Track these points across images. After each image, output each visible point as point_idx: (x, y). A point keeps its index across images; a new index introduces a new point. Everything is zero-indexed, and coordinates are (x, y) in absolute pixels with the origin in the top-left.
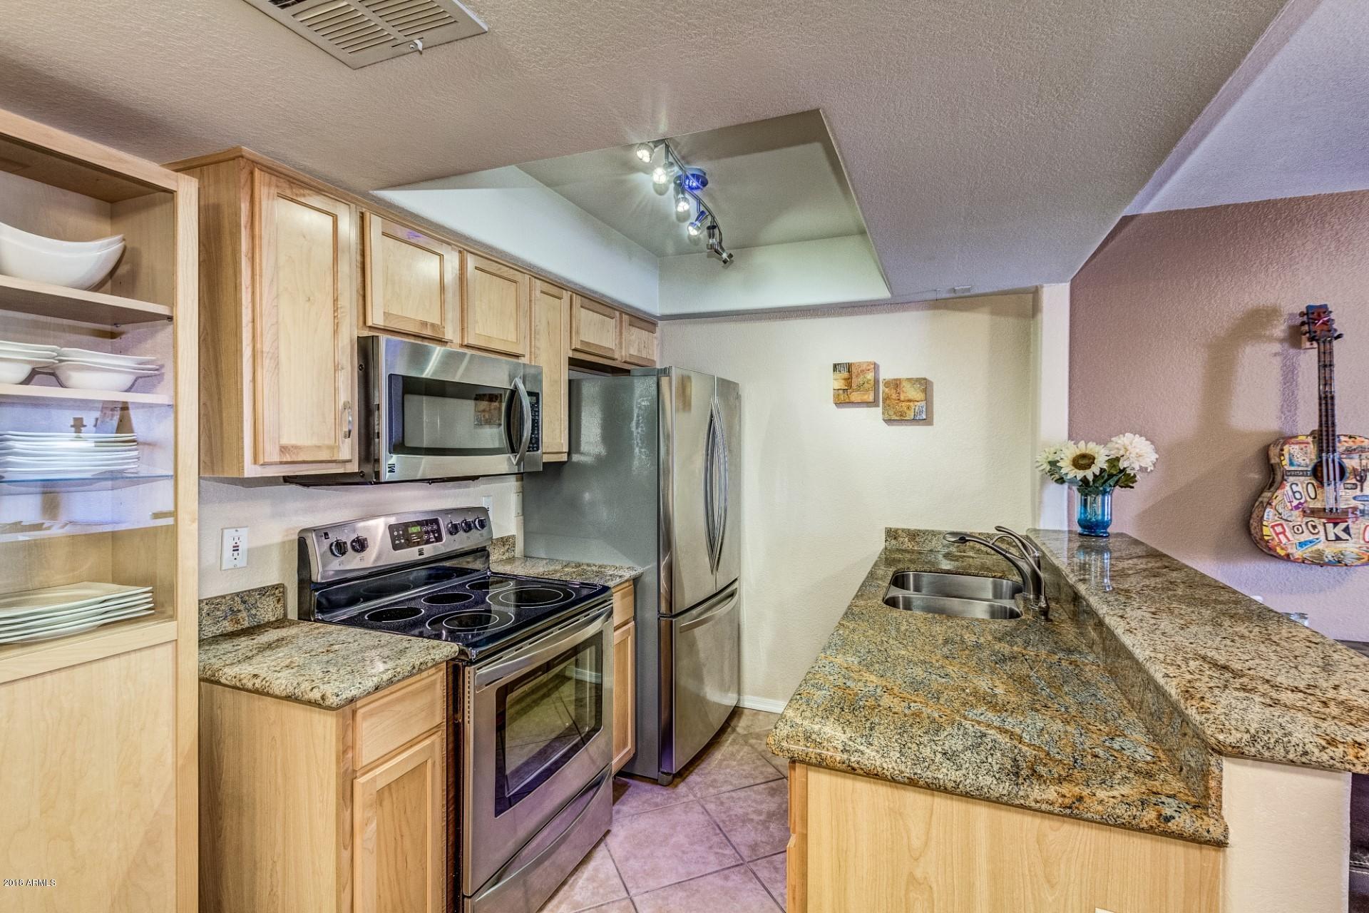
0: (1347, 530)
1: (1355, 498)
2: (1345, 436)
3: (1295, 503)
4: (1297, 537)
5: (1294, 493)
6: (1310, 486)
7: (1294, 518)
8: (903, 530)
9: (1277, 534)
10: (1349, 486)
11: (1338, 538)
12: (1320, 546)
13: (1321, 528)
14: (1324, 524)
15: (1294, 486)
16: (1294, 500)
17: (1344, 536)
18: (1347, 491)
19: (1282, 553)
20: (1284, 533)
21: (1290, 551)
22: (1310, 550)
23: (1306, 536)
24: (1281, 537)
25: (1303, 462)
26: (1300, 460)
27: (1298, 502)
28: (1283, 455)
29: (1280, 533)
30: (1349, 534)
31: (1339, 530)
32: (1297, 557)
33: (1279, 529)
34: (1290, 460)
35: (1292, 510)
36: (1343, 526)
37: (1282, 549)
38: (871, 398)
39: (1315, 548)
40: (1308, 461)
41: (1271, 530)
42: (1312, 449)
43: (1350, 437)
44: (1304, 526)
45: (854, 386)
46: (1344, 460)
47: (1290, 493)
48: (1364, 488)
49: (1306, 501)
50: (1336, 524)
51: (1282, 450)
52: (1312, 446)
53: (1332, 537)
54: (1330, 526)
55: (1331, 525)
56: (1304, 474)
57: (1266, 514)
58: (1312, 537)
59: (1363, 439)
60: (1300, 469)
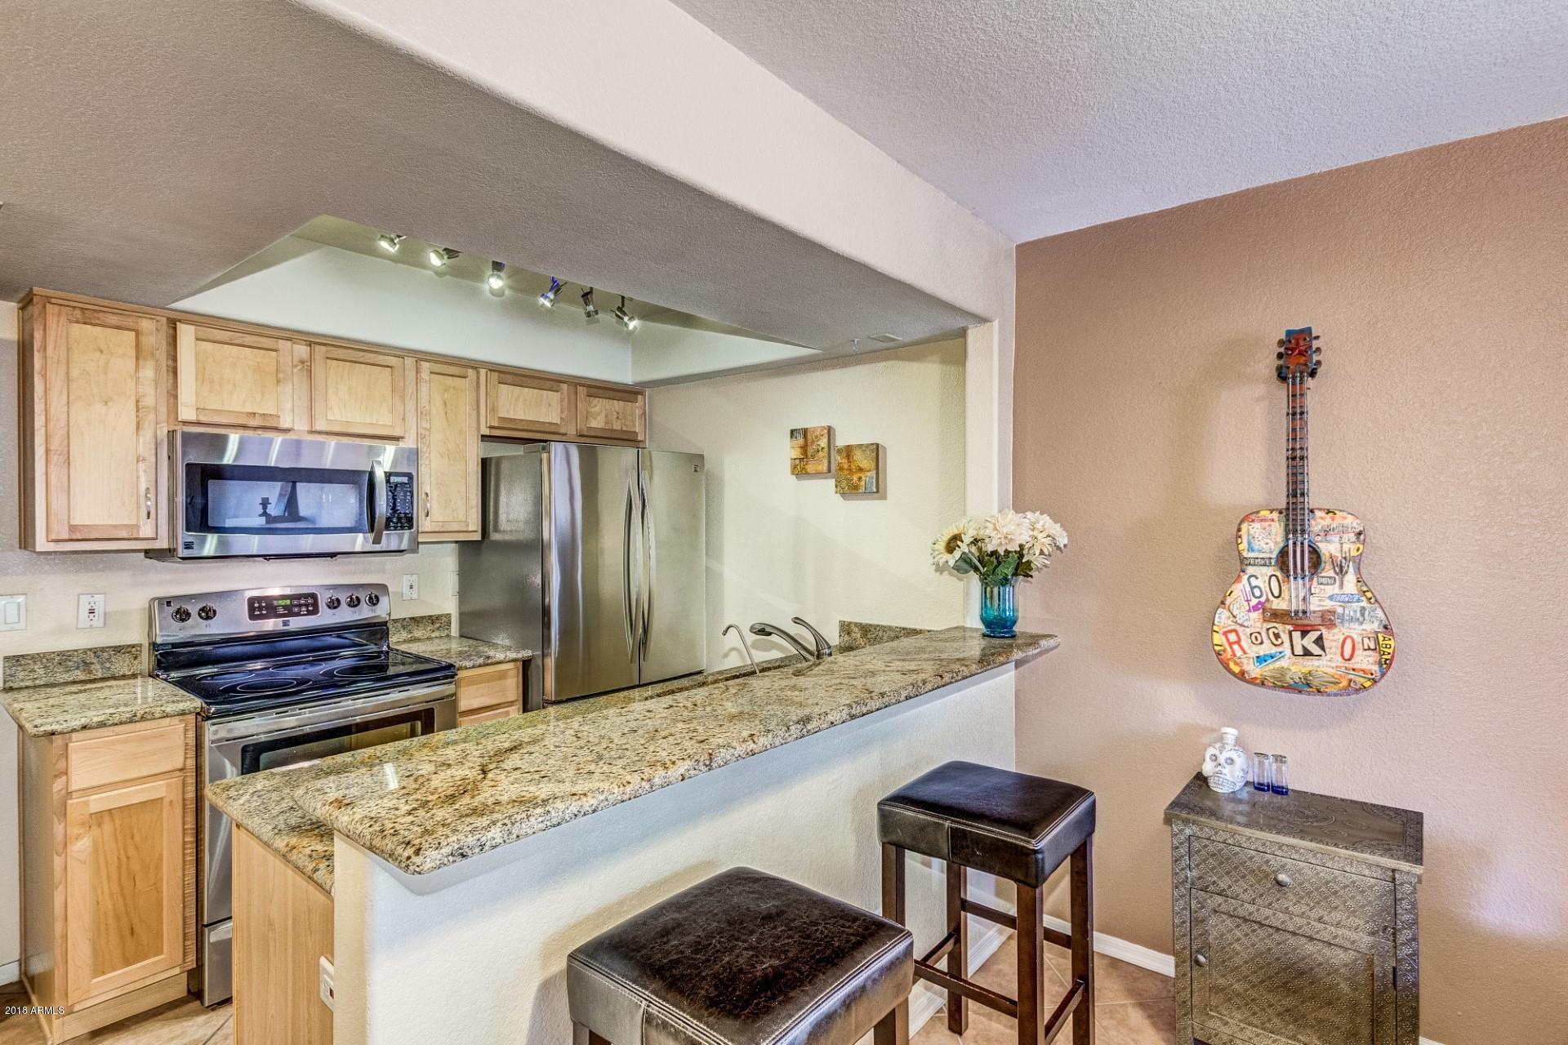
0: (1319, 641)
1: (1331, 598)
2: (1320, 509)
3: (1254, 602)
4: (1254, 648)
5: (1252, 588)
6: (1273, 578)
7: (1252, 622)
8: (856, 624)
9: (1231, 644)
10: (1323, 580)
11: (1307, 653)
12: (1284, 663)
13: (1285, 637)
14: (1290, 633)
15: (1252, 579)
16: (1253, 598)
17: (1315, 649)
18: (1322, 587)
19: (1237, 669)
20: (1238, 642)
21: (1246, 667)
22: (1271, 667)
23: (1267, 649)
24: (1236, 647)
25: (1265, 546)
26: (1262, 543)
27: (1257, 600)
28: (1240, 537)
29: (1235, 643)
30: (1323, 648)
31: (1309, 641)
32: (1254, 676)
33: (1233, 637)
34: (1249, 543)
35: (1249, 611)
36: (1313, 635)
37: (1236, 664)
38: (825, 469)
39: (1278, 665)
40: (1272, 545)
41: (1223, 638)
42: (1277, 528)
43: (1329, 512)
44: (1264, 634)
45: (809, 454)
46: (1319, 544)
47: (1248, 589)
48: (1345, 583)
49: (1267, 600)
50: (1304, 633)
51: (1239, 530)
52: (1277, 524)
53: (1299, 650)
54: (1297, 635)
55: (1299, 633)
56: (1266, 563)
57: (1217, 616)
58: (1274, 650)
59: (1345, 514)
60: (1262, 555)
